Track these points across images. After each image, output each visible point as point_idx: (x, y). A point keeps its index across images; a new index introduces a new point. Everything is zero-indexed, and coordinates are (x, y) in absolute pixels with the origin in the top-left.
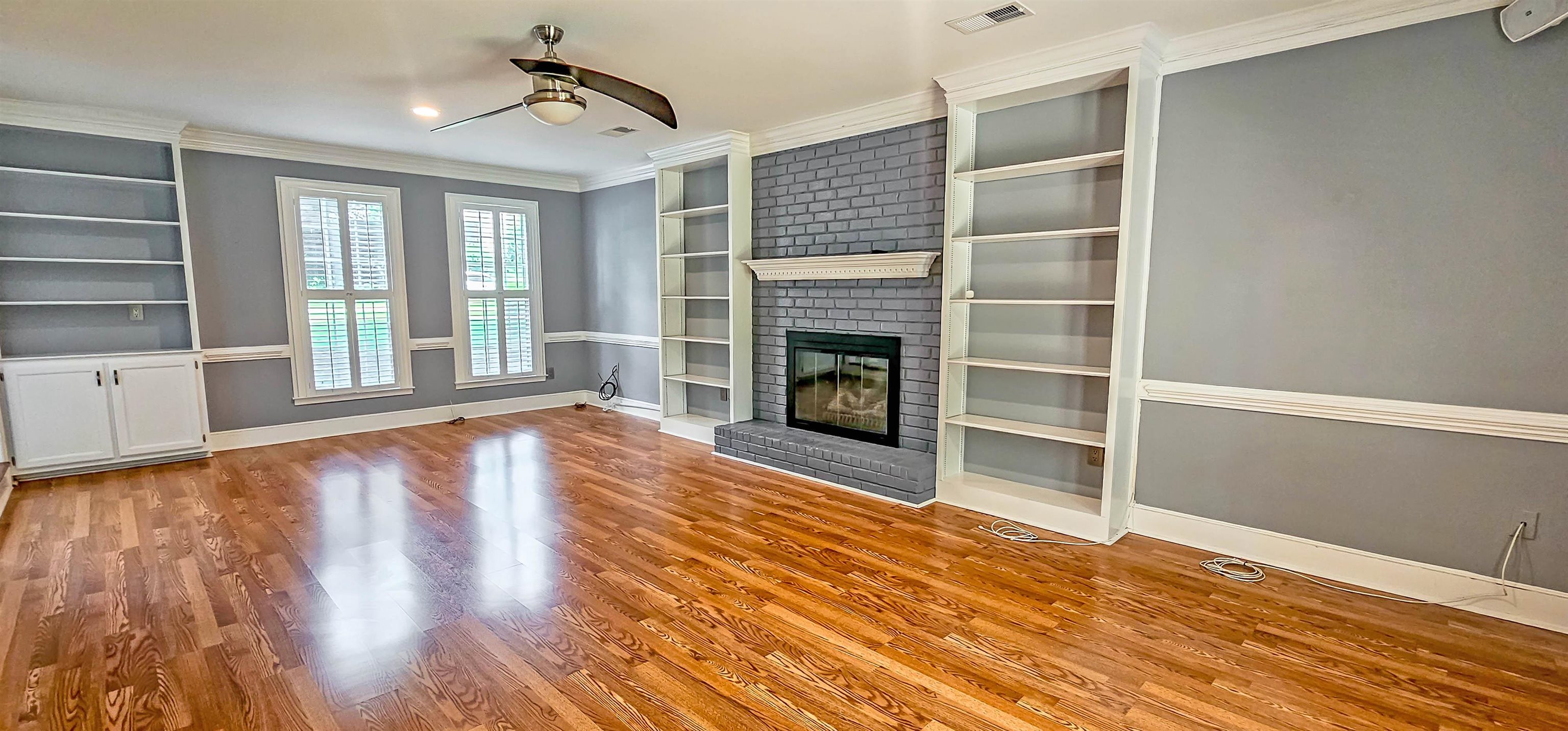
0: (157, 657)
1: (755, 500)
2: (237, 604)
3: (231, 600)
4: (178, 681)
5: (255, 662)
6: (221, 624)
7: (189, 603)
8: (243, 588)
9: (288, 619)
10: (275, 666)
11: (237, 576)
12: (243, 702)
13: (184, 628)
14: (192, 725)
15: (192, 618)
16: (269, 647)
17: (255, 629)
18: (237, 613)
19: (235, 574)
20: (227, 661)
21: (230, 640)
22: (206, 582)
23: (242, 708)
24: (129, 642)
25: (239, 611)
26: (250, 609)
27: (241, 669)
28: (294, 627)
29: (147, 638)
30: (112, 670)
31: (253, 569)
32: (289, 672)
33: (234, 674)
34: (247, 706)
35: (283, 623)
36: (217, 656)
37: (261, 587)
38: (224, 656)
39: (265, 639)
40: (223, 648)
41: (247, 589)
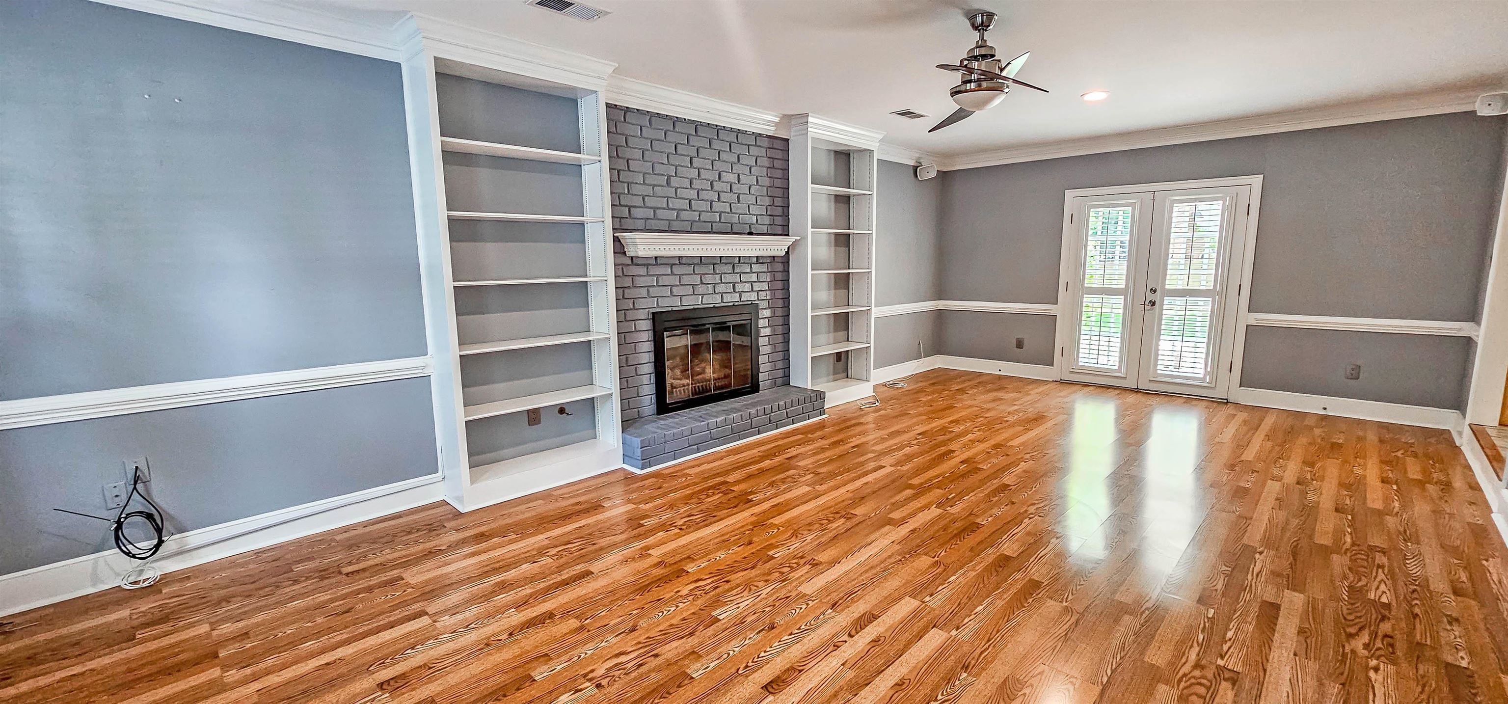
0: (1345, 611)
1: (814, 454)
2: (1249, 620)
3: (1251, 628)
4: (1332, 581)
5: (1273, 562)
6: (1276, 607)
7: (1295, 655)
8: (1230, 634)
9: (1222, 577)
10: (1261, 553)
11: (1222, 658)
12: (1296, 547)
13: (1313, 626)
14: (1331, 553)
15: (1301, 631)
16: (1255, 565)
17: (1253, 585)
18: (1257, 609)
19: (1220, 662)
20: (1291, 576)
21: (1279, 588)
22: (1262, 674)
23: (1298, 544)
24: (1370, 641)
25: (1255, 609)
26: (1242, 606)
27: (1285, 564)
28: (1224, 568)
29: (1351, 636)
30: (1386, 621)
31: (1198, 655)
32: (1257, 545)
33: (1291, 564)
34: (1295, 544)
35: (1229, 576)
36: (1295, 583)
37: (1213, 623)
38: (1290, 579)
39: (1253, 572)
40: (1288, 586)
41: (1227, 629)
